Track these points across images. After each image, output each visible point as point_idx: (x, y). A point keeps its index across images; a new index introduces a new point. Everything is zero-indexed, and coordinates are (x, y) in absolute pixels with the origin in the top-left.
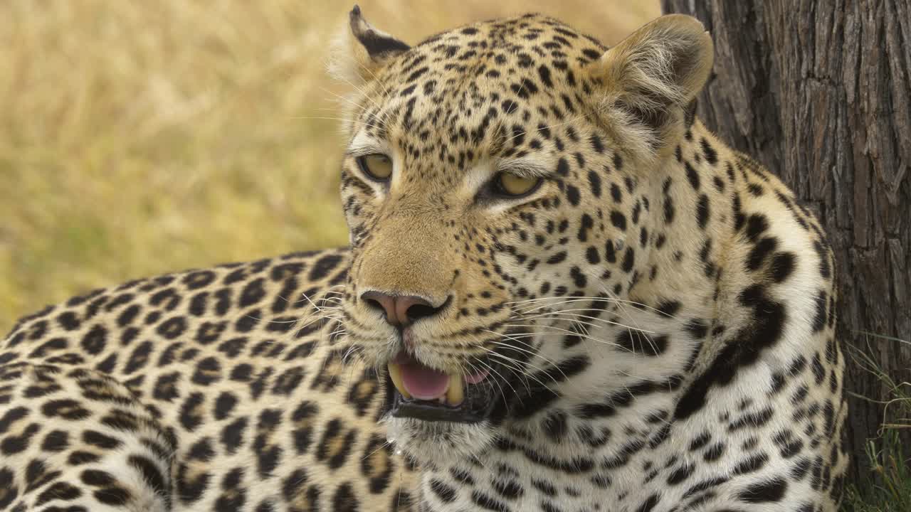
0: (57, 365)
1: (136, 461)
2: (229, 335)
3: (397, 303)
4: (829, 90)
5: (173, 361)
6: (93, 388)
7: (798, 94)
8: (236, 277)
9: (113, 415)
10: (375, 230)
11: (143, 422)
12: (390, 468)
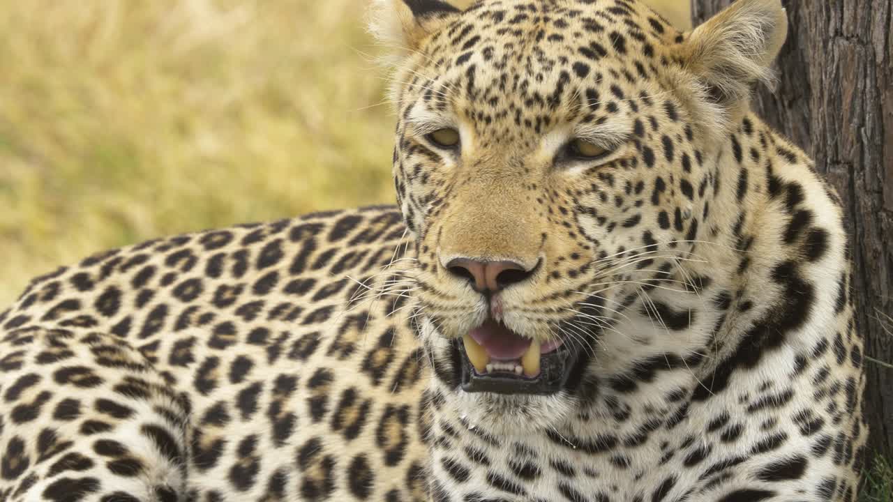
0: (69, 328)
1: (149, 430)
2: (246, 298)
3: (487, 268)
4: (858, 49)
5: (189, 325)
6: (107, 355)
7: (826, 53)
8: (254, 238)
9: (126, 383)
10: (451, 197)
11: (155, 390)
12: (404, 440)
